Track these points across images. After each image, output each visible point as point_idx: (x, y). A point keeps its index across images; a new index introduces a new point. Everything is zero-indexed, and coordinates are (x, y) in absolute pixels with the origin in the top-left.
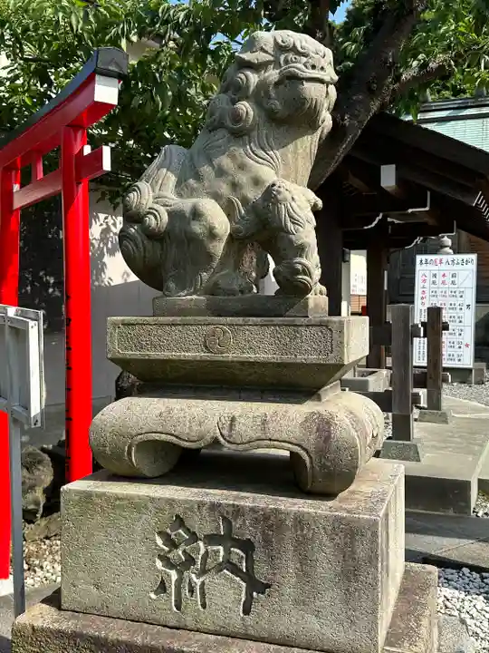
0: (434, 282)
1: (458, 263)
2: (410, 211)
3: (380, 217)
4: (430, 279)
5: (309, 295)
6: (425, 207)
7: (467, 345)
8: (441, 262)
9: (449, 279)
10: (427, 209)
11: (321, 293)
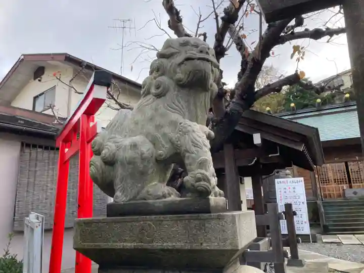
0: (285, 192)
1: (295, 183)
2: (270, 156)
3: (256, 159)
4: (283, 191)
5: (210, 197)
6: (277, 153)
7: (305, 222)
8: (287, 182)
9: (292, 190)
10: (278, 154)
11: (220, 195)
